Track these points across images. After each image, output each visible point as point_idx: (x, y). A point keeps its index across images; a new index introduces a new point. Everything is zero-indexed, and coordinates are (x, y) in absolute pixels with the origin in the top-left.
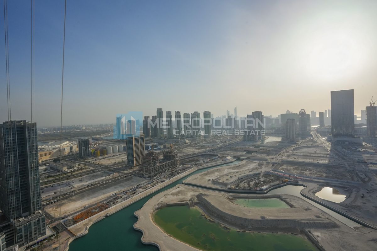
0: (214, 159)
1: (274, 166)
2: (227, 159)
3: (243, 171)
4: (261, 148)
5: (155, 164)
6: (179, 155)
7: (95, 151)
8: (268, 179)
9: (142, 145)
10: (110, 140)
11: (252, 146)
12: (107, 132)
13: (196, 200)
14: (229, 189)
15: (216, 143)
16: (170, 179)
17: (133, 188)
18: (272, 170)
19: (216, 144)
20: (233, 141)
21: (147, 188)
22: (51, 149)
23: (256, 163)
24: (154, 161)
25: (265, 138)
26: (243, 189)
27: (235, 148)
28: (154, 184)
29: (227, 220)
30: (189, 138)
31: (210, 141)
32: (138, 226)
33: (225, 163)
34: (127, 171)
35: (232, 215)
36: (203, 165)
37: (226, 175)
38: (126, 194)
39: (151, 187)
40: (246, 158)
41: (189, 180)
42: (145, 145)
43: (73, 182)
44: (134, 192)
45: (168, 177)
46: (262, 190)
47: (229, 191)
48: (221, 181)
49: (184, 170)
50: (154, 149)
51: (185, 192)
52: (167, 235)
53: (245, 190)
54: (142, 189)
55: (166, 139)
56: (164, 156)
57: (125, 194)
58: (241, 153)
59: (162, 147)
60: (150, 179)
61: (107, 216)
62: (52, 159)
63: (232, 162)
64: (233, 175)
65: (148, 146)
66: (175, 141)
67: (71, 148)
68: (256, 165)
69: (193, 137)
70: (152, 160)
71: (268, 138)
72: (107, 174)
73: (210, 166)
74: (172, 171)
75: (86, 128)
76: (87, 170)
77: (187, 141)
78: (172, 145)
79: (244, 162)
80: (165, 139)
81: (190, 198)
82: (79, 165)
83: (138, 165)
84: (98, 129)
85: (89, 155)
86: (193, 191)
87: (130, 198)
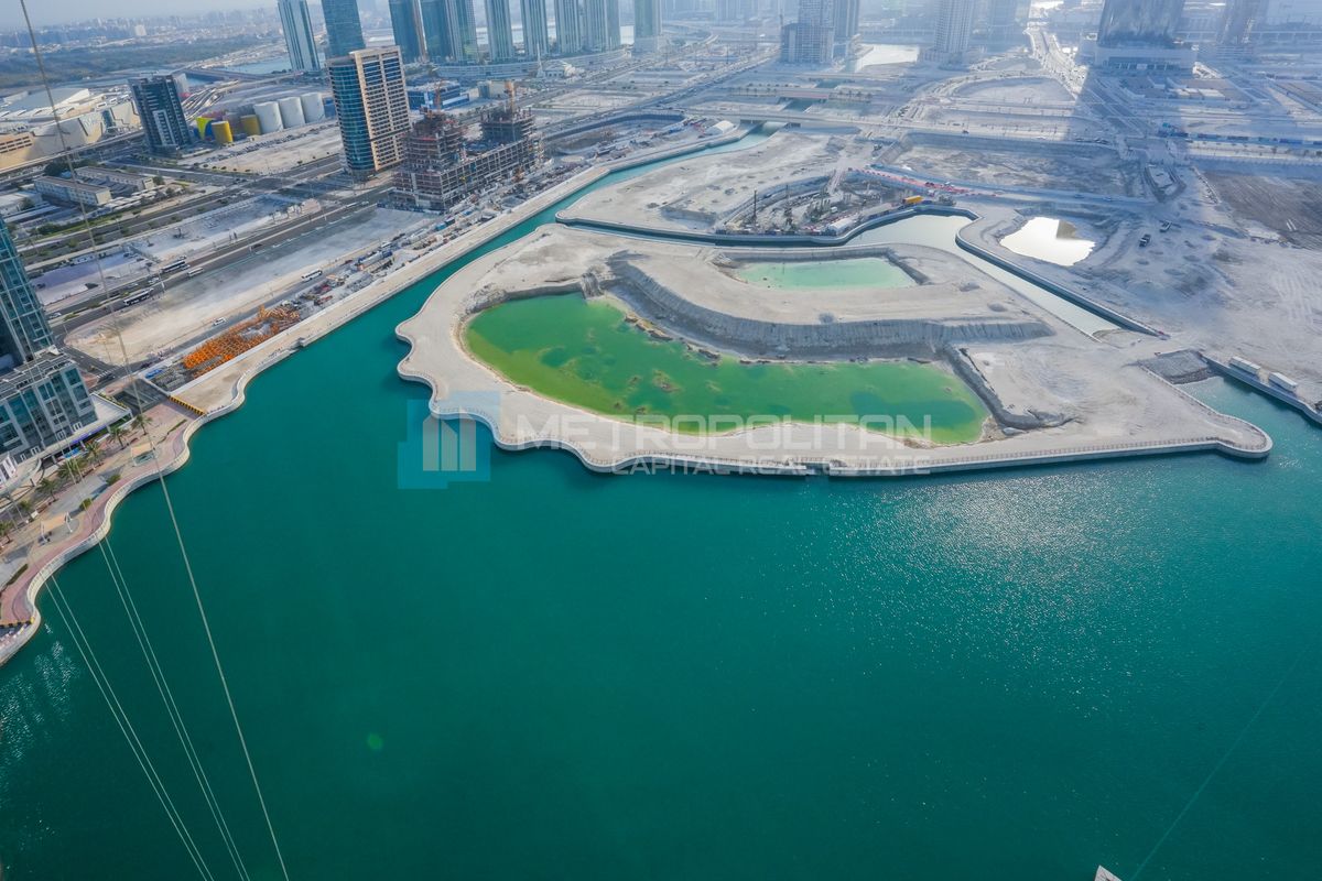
0: (671, 132)
1: (882, 152)
2: (718, 132)
3: (771, 170)
4: (840, 87)
5: (452, 159)
6: (540, 120)
7: (210, 122)
8: (854, 197)
9: (396, 92)
10: (264, 77)
11: (811, 80)
12: (243, 43)
13: (606, 274)
14: (720, 232)
15: (679, 73)
16: (513, 210)
17: (380, 249)
18: (873, 166)
19: (680, 76)
20: (741, 63)
21: (433, 245)
22: (21, 124)
23: (817, 141)
24: (449, 149)
25: (858, 50)
26: (769, 233)
27: (748, 90)
28: (457, 230)
29: (711, 330)
30: (575, 54)
31: (657, 65)
32: (413, 369)
33: (709, 146)
34: (351, 189)
35: (726, 315)
36: (628, 156)
37: (711, 186)
38: (359, 270)
39: (445, 242)
40: (786, 126)
41: (579, 209)
42: (407, 89)
43: (151, 245)
44: (387, 260)
45: (506, 201)
46: (831, 233)
47: (722, 239)
48: (691, 208)
49: (561, 173)
50: (445, 103)
51: (568, 250)
52: (513, 388)
53: (775, 233)
54: (415, 249)
55: (486, 62)
56: (486, 127)
57: (354, 271)
58: (768, 107)
59: (474, 93)
60: (438, 212)
61: (300, 347)
62: (41, 164)
63: (736, 141)
64: (738, 187)
65: (421, 94)
66: (525, 71)
67: (107, 115)
68: (816, 151)
69: (590, 52)
70: (441, 145)
71: (872, 49)
72: (277, 207)
73: (655, 156)
74: (518, 179)
75: (150, 32)
76: (192, 197)
77: (569, 69)
78: (512, 85)
79: (776, 139)
80: (482, 63)
81: (584, 269)
82: (158, 181)
83: (388, 168)
84: (205, 33)
85: (189, 142)
86: (597, 244)
87: (373, 283)
